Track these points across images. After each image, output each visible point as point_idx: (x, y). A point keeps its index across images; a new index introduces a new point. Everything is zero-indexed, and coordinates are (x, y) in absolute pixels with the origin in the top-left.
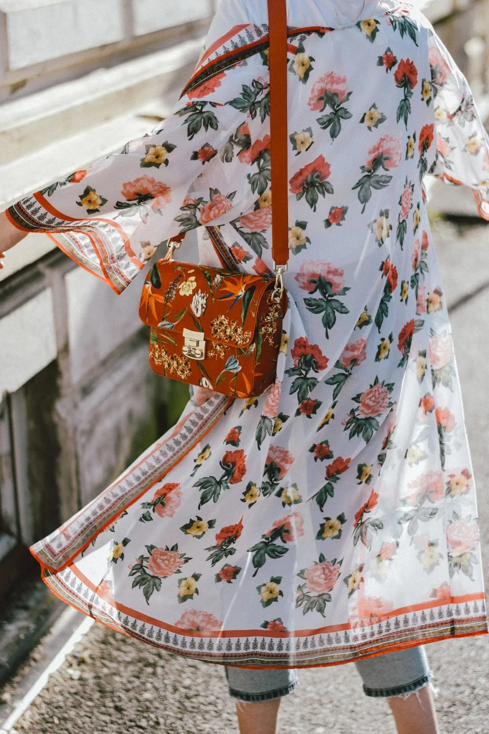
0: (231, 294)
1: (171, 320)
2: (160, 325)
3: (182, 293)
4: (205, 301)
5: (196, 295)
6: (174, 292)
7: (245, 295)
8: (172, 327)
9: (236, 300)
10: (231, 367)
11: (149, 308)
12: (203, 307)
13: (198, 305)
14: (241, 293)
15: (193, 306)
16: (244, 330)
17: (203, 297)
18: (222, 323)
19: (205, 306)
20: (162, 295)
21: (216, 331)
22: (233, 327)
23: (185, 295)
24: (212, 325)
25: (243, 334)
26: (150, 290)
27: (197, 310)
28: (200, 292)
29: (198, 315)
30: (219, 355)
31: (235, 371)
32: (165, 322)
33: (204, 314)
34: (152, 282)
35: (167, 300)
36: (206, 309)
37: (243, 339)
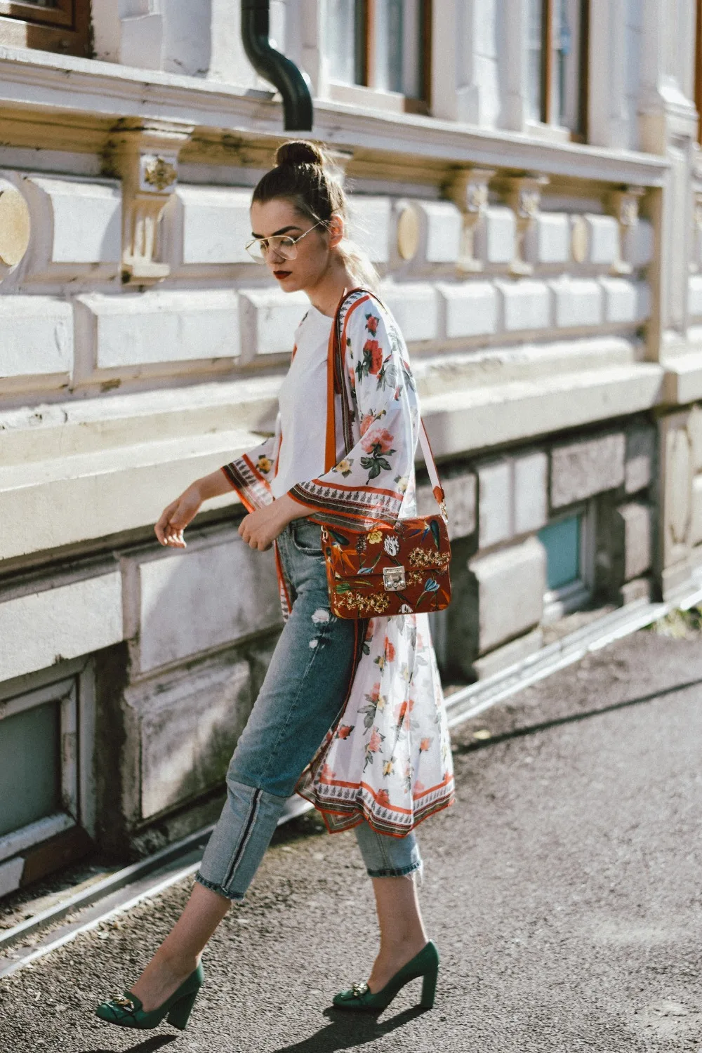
0: (420, 530)
1: (368, 565)
2: (359, 572)
3: (372, 542)
4: (396, 542)
5: (386, 540)
6: (364, 544)
7: (431, 528)
8: (372, 570)
9: (425, 533)
10: (430, 588)
11: (344, 562)
12: (396, 547)
13: (391, 546)
14: (428, 527)
15: (386, 549)
16: (441, 553)
17: (394, 540)
18: (419, 554)
20: (353, 549)
21: (414, 562)
22: (429, 554)
23: (376, 543)
24: (409, 558)
25: (441, 556)
26: (340, 547)
27: (392, 550)
28: (388, 537)
29: (394, 554)
30: (417, 581)
31: (435, 590)
32: (363, 569)
33: (398, 552)
34: (339, 542)
35: (359, 551)
36: (399, 547)
37: (442, 560)
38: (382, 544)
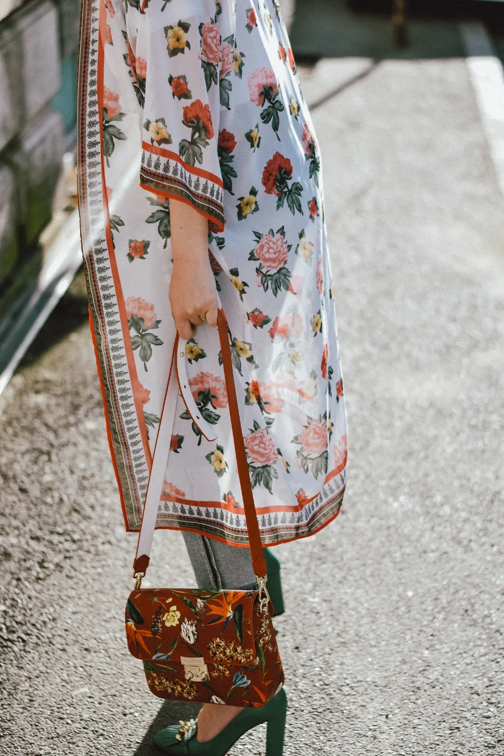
0: (220, 617)
1: (165, 651)
2: (154, 658)
3: (168, 624)
4: (194, 628)
5: (184, 624)
6: (160, 625)
7: (234, 616)
8: (168, 657)
9: (227, 622)
10: (239, 683)
11: (138, 644)
12: (194, 634)
13: (189, 632)
14: (230, 614)
15: (183, 634)
16: (244, 649)
17: (192, 625)
18: (219, 646)
19: (196, 633)
20: (148, 630)
21: (215, 654)
22: (231, 648)
23: (172, 626)
24: (209, 649)
25: (244, 652)
26: (133, 626)
27: (189, 637)
28: (186, 620)
29: (192, 641)
30: (224, 674)
31: (245, 685)
32: (158, 655)
33: (197, 640)
34: (133, 618)
35: (155, 633)
36: (198, 635)
37: (246, 658)
38: (178, 628)
